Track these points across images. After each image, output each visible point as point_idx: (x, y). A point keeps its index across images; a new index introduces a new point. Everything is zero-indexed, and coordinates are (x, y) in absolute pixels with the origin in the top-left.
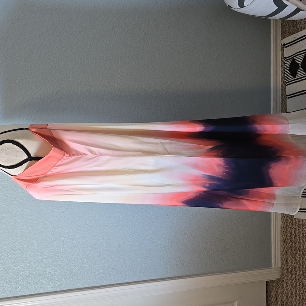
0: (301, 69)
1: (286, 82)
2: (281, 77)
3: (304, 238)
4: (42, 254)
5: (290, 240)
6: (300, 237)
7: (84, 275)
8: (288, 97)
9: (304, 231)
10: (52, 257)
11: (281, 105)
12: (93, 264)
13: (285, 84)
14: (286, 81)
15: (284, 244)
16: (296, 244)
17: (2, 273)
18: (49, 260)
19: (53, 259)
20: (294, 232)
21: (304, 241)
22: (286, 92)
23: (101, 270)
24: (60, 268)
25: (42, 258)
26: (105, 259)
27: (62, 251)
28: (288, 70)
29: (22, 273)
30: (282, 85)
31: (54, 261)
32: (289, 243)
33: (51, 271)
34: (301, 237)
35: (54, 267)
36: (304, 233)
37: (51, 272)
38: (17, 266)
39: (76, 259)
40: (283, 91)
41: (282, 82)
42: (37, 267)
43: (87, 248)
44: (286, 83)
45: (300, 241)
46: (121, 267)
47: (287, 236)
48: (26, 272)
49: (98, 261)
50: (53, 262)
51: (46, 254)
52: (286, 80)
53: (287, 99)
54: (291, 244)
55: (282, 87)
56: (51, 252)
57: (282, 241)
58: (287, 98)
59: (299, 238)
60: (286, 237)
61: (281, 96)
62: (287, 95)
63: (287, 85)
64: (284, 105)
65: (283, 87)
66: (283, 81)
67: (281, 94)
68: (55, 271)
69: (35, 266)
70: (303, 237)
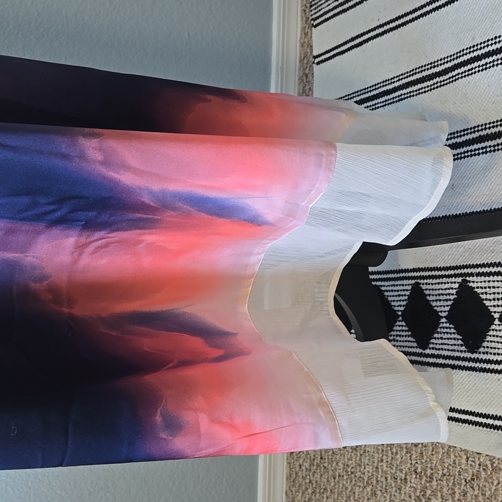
1: (314, 17)
2: (302, 6)
3: (349, 482)
5: (307, 481)
6: (337, 474)
8: (317, 60)
9: (349, 460)
11: (299, 88)
13: (312, 22)
14: (316, 13)
15: (293, 489)
16: (325, 496)
20: (321, 458)
21: (347, 488)
22: (311, 47)
30: (303, 29)
32: (307, 489)
34: (339, 476)
36: (348, 465)
40: (306, 45)
41: (302, 20)
44: (312, 19)
45: (337, 486)
47: (300, 466)
52: (313, 12)
53: (314, 65)
54: (310, 491)
55: (303, 36)
57: (287, 479)
58: (314, 63)
59: (335, 478)
60: (298, 468)
61: (300, 61)
62: (315, 53)
63: (316, 26)
64: (307, 88)
65: (306, 34)
66: (304, 19)
67: (301, 57)
70: (345, 477)
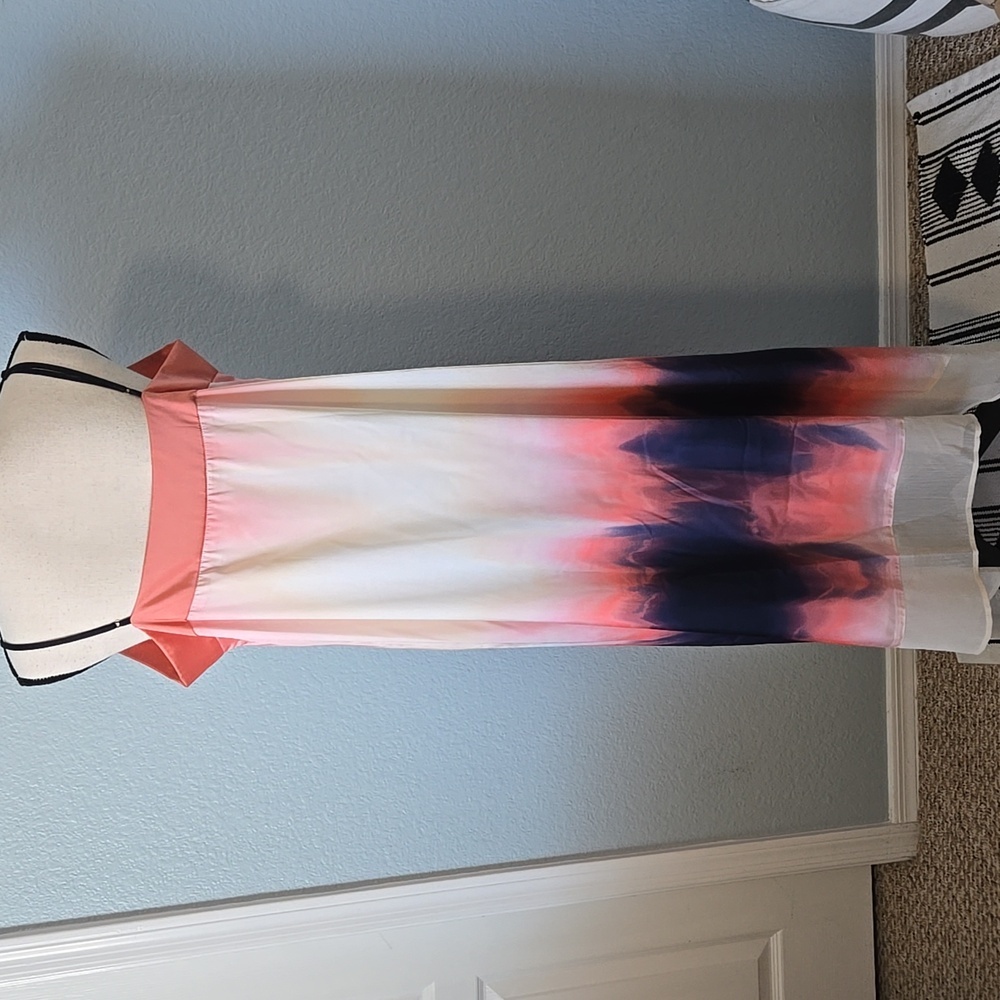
0: (970, 190)
1: (925, 233)
2: (910, 219)
3: (991, 726)
4: (166, 785)
5: (944, 734)
6: (977, 720)
7: (301, 849)
8: (931, 281)
9: (989, 703)
10: (199, 792)
11: (911, 308)
12: (325, 815)
13: (922, 239)
14: (927, 230)
15: (928, 747)
16: (965, 746)
17: (43, 844)
18: (191, 802)
19: (202, 799)
20: (959, 707)
21: (989, 733)
22: (924, 265)
23: (351, 832)
24: (222, 828)
25: (169, 797)
26: (365, 800)
27: (231, 773)
28: (931, 196)
29: (106, 844)
30: (913, 244)
31: (205, 807)
32: (944, 743)
33: (196, 836)
34: (980, 722)
35: (204, 826)
36: (989, 709)
37: (195, 839)
38: (90, 822)
39: (272, 799)
40: (918, 261)
41: (911, 234)
42: (152, 826)
43: (306, 765)
44: (924, 236)
45: (978, 733)
46: (414, 823)
47: (935, 721)
48: (117, 842)
49: (342, 806)
50: (201, 808)
51: (180, 785)
52: (925, 228)
53: (929, 286)
54: (947, 745)
55: (914, 252)
56: (193, 778)
57: (919, 738)
58: (928, 283)
59: (975, 725)
60: (932, 723)
61: (911, 279)
62: (929, 274)
63: (928, 244)
64: (921, 308)
65: (917, 250)
66: (914, 233)
67: (911, 274)
68: (207, 838)
69: (147, 821)
70: (986, 722)
